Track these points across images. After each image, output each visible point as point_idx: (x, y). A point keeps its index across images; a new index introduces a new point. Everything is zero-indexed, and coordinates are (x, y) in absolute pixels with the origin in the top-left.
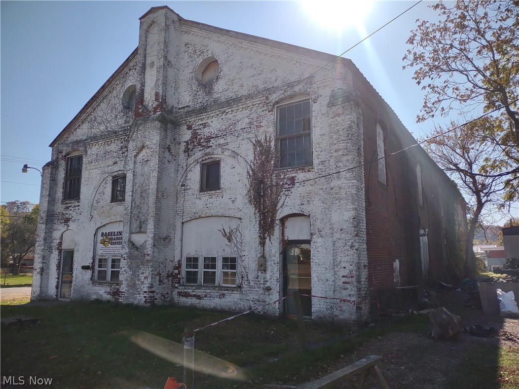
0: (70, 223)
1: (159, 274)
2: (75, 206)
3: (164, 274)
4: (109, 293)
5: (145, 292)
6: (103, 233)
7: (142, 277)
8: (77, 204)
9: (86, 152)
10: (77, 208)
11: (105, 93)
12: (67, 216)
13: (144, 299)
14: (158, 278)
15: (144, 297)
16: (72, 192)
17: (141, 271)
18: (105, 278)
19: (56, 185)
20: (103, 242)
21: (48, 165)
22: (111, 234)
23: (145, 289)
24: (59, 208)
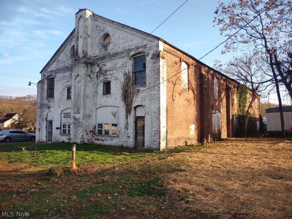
0: (50, 108)
1: (86, 131)
2: (52, 101)
3: (88, 131)
4: (68, 139)
5: (80, 138)
6: (64, 113)
7: (79, 132)
8: (53, 100)
9: (56, 76)
10: (53, 102)
11: (63, 49)
12: (49, 105)
13: (80, 141)
14: (85, 132)
15: (80, 140)
16: (51, 94)
17: (78, 129)
18: (65, 133)
19: (44, 91)
20: (65, 117)
21: (40, 82)
22: (67, 113)
23: (80, 137)
24: (45, 102)
